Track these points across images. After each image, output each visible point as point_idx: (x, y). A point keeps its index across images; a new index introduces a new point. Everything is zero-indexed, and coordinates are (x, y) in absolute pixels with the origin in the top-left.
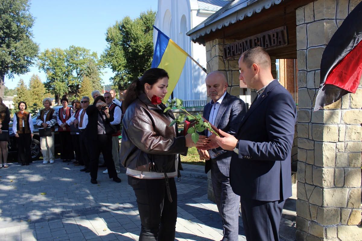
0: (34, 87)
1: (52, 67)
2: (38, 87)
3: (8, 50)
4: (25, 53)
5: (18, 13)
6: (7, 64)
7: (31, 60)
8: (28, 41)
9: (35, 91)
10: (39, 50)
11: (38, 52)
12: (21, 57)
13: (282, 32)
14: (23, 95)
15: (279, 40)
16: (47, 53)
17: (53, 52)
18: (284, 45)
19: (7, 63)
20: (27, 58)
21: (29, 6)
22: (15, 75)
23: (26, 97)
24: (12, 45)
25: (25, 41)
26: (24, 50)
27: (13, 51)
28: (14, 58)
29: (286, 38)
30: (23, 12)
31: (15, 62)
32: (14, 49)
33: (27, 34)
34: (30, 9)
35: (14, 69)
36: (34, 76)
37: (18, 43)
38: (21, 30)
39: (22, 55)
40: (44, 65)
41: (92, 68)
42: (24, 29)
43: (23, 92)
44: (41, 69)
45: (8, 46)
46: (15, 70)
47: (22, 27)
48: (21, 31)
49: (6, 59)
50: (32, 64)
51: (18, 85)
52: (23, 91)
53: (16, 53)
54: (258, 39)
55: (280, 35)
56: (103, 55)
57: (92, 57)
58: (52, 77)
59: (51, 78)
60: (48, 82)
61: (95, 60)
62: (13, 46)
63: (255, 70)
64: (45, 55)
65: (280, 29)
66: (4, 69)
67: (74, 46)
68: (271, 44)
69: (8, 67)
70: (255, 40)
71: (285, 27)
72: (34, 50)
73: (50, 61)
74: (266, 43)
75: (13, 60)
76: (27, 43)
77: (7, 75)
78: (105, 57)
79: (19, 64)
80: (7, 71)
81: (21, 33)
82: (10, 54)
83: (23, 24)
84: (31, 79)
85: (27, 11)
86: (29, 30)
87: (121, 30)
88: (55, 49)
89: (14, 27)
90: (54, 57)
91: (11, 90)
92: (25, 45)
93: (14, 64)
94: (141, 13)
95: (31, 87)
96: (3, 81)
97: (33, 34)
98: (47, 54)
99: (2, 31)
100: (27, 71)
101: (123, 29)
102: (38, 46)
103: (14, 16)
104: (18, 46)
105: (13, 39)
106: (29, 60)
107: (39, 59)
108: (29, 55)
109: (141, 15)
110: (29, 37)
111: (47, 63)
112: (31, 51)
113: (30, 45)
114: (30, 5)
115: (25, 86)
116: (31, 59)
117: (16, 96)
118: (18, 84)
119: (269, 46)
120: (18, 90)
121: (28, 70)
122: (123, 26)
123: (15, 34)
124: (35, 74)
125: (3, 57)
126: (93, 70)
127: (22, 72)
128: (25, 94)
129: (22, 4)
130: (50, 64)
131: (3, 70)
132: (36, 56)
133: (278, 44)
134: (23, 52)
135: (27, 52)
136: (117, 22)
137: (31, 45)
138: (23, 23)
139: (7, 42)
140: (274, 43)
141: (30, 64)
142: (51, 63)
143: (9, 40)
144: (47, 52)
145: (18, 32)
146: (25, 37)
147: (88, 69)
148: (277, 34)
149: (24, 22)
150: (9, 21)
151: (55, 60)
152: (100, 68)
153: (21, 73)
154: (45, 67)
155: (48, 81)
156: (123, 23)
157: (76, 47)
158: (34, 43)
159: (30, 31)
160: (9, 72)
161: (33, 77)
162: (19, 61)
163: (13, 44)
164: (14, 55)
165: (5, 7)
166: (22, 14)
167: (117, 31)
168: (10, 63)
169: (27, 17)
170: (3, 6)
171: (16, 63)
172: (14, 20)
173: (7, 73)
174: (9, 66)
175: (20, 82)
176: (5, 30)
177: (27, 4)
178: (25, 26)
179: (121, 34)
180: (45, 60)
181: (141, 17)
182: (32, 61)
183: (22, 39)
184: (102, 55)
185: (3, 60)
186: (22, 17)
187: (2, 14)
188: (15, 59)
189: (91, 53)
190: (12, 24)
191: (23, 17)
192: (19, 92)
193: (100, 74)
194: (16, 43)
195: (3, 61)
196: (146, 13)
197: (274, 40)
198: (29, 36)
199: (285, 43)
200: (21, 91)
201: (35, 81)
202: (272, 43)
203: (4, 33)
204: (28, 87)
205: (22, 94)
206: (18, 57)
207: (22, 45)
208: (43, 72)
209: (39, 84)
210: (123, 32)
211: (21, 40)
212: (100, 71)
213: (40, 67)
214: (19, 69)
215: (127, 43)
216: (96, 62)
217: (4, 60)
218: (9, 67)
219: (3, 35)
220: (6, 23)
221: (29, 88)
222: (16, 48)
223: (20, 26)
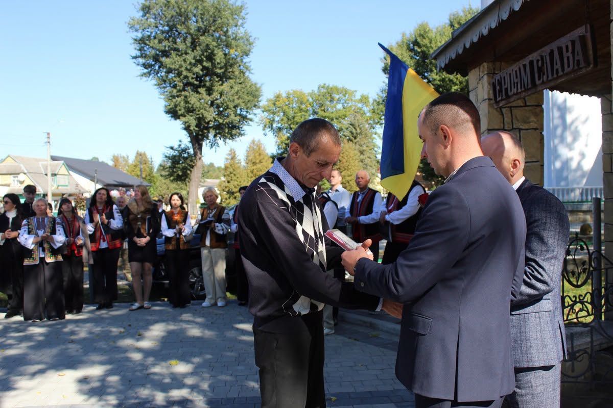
0: (254, 163)
1: (286, 125)
2: (260, 162)
3: (208, 98)
4: (237, 102)
5: (227, 31)
6: (208, 123)
7: (247, 114)
8: (242, 80)
9: (255, 171)
10: (262, 95)
11: (260, 99)
12: (230, 110)
13: (582, 38)
14: (235, 178)
15: (577, 58)
16: (278, 99)
17: (288, 98)
18: (588, 69)
19: (207, 121)
20: (241, 111)
21: (244, 18)
22: (220, 142)
23: (239, 181)
24: (215, 88)
25: (238, 80)
26: (236, 97)
27: (217, 99)
28: (219, 111)
29: (591, 52)
30: (234, 28)
31: (220, 118)
32: (219, 95)
33: (242, 67)
34: (245, 23)
35: (218, 131)
36: (253, 142)
37: (225, 85)
38: (231, 62)
39: (231, 105)
40: (272, 122)
41: (359, 126)
42: (235, 59)
43: (234, 173)
44: (267, 130)
45: (210, 91)
46: (219, 133)
47: (233, 56)
48: (229, 64)
49: (206, 114)
50: (250, 122)
51: (227, 159)
52: (234, 170)
53: (221, 103)
54: (542, 57)
55: (578, 47)
56: (378, 100)
57: (360, 105)
58: (286, 144)
59: (284, 146)
60: (278, 154)
61: (366, 109)
62: (217, 91)
63: (445, 137)
64: (274, 104)
65: (580, 31)
66: (202, 131)
67: (327, 85)
68: (563, 70)
69: (208, 128)
70: (538, 61)
71: (588, 26)
72: (254, 95)
73: (284, 115)
74: (555, 67)
75: (218, 114)
76: (240, 83)
77: (208, 141)
78: (382, 104)
79: (226, 123)
80: (208, 135)
81: (231, 66)
82: (212, 104)
83: (234, 50)
84: (249, 148)
85: (241, 28)
86: (244, 61)
87: (412, 50)
88: (291, 92)
89: (219, 57)
90: (291, 106)
91: (219, 168)
92: (237, 88)
93: (219, 122)
94: (451, 15)
95: (247, 163)
96: (201, 154)
97: (252, 68)
98: (279, 101)
99: (199, 66)
100: (241, 135)
101: (416, 48)
102: (260, 88)
103: (219, 38)
104: (226, 89)
105: (217, 78)
106: (244, 113)
107: (263, 112)
108: (243, 105)
109: (450, 18)
110: (244, 73)
111: (277, 119)
112: (247, 98)
113: (246, 86)
114: (246, 17)
115: (237, 162)
116: (247, 112)
117: (223, 179)
118: (227, 157)
119: (561, 73)
120: (226, 168)
121: (242, 132)
122: (416, 43)
123: (221, 68)
124: (256, 139)
125: (201, 111)
126: (360, 129)
127: (232, 137)
128: (238, 176)
129: (232, 15)
130: (282, 120)
131: (200, 133)
132: (255, 106)
133: (576, 67)
134: (234, 100)
135: (241, 101)
136: (404, 35)
137: (248, 87)
138: (233, 48)
139: (208, 84)
140: (569, 66)
141: (246, 122)
142: (285, 118)
143: (210, 80)
144: (278, 97)
145: (226, 65)
146: (237, 73)
147: (351, 126)
148: (573, 42)
149: (236, 46)
150: (211, 47)
151: (291, 112)
152: (374, 125)
153: (229, 139)
154: (275, 126)
155: (280, 152)
156: (415, 36)
157: (331, 86)
158: (253, 83)
159: (246, 63)
160: (211, 136)
161: (252, 145)
162: (228, 117)
163: (218, 88)
164: (218, 107)
165: (205, 23)
166: (233, 33)
167: (404, 53)
168: (212, 121)
169: (242, 38)
170: (203, 22)
171: (221, 121)
172: (219, 45)
173: (208, 138)
174: (211, 125)
175: (230, 155)
176: (205, 64)
177: (242, 14)
178: (237, 53)
179: (412, 58)
180: (274, 113)
181: (451, 22)
182: (249, 116)
183: (232, 77)
184: (376, 101)
185: (201, 116)
186: (233, 39)
187: (201, 35)
188: (220, 114)
189: (358, 97)
190: (215, 52)
191: (235, 39)
192: (228, 173)
193: (374, 136)
194: (222, 85)
195: (199, 117)
196: (462, 14)
197: (568, 58)
198: (245, 71)
199: (588, 64)
200: (231, 170)
201: (256, 150)
202: (566, 66)
203: (204, 68)
204: (243, 163)
205: (232, 175)
206: (226, 110)
207: (232, 88)
208: (270, 134)
209: (262, 157)
210: (416, 53)
211: (231, 79)
212: (374, 131)
213: (265, 126)
214: (227, 131)
215: (424, 75)
216: (368, 114)
217: (203, 115)
218: (211, 127)
219: (201, 73)
220: (206, 52)
221: (245, 165)
222: (221, 94)
223: (229, 55)
